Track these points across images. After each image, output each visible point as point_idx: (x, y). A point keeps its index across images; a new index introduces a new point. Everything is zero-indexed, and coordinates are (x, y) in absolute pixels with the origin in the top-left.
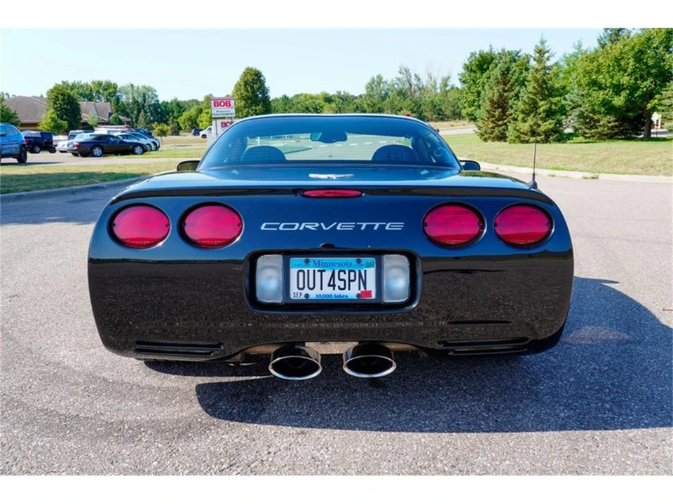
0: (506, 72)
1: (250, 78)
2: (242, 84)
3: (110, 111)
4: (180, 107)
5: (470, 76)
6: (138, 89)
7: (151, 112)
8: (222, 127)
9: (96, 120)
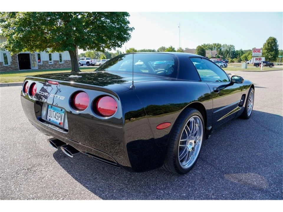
1: (270, 41)
2: (267, 43)
3: (216, 54)
4: (242, 52)
6: (228, 46)
7: (231, 54)
8: (256, 60)
9: (211, 57)
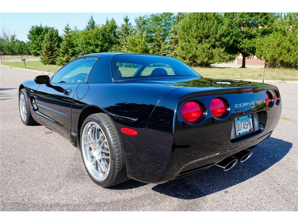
0: (52, 36)
5: (33, 36)
